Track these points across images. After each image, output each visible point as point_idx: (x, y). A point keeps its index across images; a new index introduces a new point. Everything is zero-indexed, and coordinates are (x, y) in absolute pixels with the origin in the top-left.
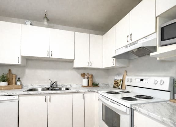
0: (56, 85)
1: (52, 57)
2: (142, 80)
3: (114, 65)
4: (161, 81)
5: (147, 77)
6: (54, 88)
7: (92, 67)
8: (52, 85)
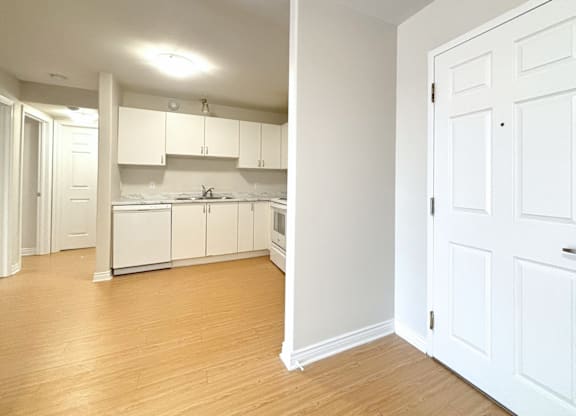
0: (211, 193)
1: (208, 155)
7: (265, 167)
8: (205, 194)
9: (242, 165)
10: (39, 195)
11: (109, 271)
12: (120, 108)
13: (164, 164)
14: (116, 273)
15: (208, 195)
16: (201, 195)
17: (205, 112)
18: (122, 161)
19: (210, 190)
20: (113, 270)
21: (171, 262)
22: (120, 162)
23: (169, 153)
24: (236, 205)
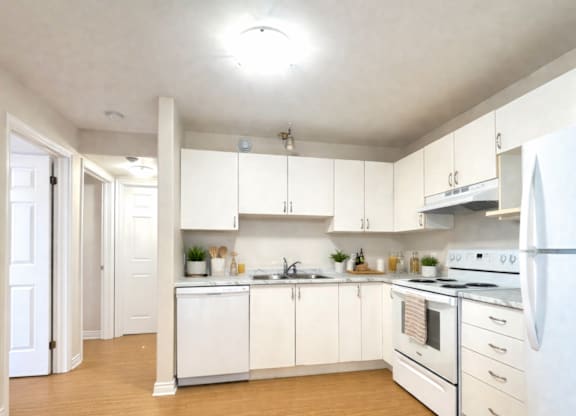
0: (295, 270)
1: (293, 213)
2: (480, 256)
3: (422, 227)
4: (511, 257)
5: (489, 252)
6: (290, 274)
7: (370, 230)
8: (287, 270)
9: (338, 226)
10: (102, 268)
11: (173, 382)
12: (183, 150)
13: (237, 228)
14: (180, 384)
15: (291, 272)
16: (282, 272)
17: (290, 147)
18: (185, 226)
19: (294, 265)
20: (177, 380)
21: (251, 372)
22: (183, 227)
23: (242, 212)
24: (335, 288)
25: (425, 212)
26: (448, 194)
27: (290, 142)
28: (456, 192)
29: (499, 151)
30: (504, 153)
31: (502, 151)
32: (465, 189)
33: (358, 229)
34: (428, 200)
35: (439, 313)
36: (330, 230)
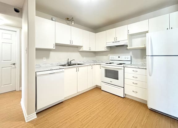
1: (72, 44)
2: (119, 57)
3: (106, 50)
5: (122, 56)
13: (55, 48)
17: (73, 23)
24: (86, 67)
25: (107, 47)
26: (113, 42)
27: (73, 22)
28: (116, 42)
29: (128, 34)
30: (129, 35)
31: (130, 34)
32: (119, 42)
33: (88, 50)
34: (107, 44)
35: (118, 71)
36: (80, 50)
